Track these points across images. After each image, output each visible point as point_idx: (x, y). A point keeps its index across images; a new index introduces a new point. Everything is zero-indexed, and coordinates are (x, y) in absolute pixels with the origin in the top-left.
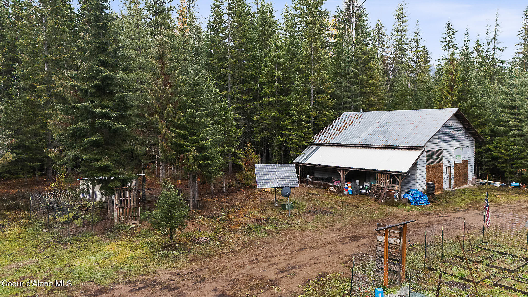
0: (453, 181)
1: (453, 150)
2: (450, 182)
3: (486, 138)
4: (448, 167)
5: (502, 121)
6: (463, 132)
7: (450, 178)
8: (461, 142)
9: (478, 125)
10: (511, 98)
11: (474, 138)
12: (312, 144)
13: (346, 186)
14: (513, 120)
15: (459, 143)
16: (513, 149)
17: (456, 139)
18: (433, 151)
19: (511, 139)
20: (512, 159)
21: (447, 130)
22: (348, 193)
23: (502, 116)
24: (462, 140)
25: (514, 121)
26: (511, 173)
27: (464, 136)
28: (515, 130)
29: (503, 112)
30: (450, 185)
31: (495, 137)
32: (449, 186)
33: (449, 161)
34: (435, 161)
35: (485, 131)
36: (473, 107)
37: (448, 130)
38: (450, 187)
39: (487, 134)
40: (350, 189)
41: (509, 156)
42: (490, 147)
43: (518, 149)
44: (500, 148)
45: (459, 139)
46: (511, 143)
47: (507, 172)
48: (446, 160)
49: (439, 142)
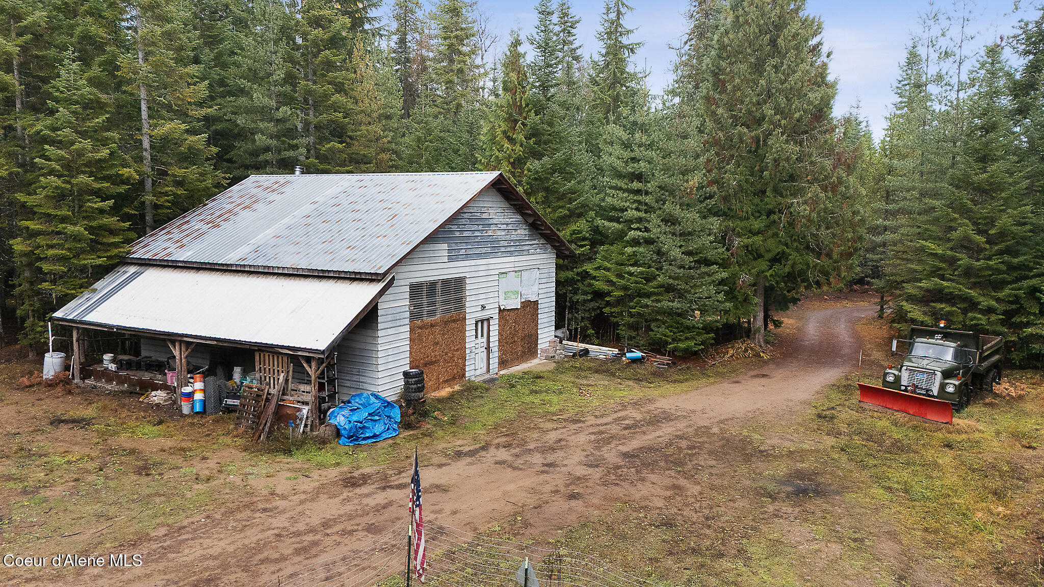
0: (496, 354)
1: (496, 278)
2: (488, 359)
3: (582, 246)
4: (482, 321)
5: (614, 209)
6: (522, 232)
7: (488, 348)
8: (517, 259)
9: (565, 216)
10: (632, 155)
11: (554, 247)
12: (125, 261)
13: (187, 390)
14: (634, 206)
15: (512, 259)
16: (631, 274)
17: (503, 249)
18: (432, 285)
19: (629, 250)
20: (630, 296)
21: (476, 227)
22: (192, 408)
23: (613, 197)
24: (521, 252)
25: (637, 209)
26: (631, 327)
27: (527, 243)
28: (638, 229)
29: (616, 188)
30: (488, 364)
31: (603, 244)
32: (485, 369)
33: (483, 307)
34: (440, 308)
35: (580, 232)
36: (556, 175)
37: (480, 227)
38: (488, 370)
39: (584, 239)
40: (199, 396)
41: (625, 288)
42: (588, 267)
43: (641, 273)
44: (608, 270)
45: (512, 249)
46: (628, 260)
47: (624, 325)
48: (474, 304)
49: (451, 259)
